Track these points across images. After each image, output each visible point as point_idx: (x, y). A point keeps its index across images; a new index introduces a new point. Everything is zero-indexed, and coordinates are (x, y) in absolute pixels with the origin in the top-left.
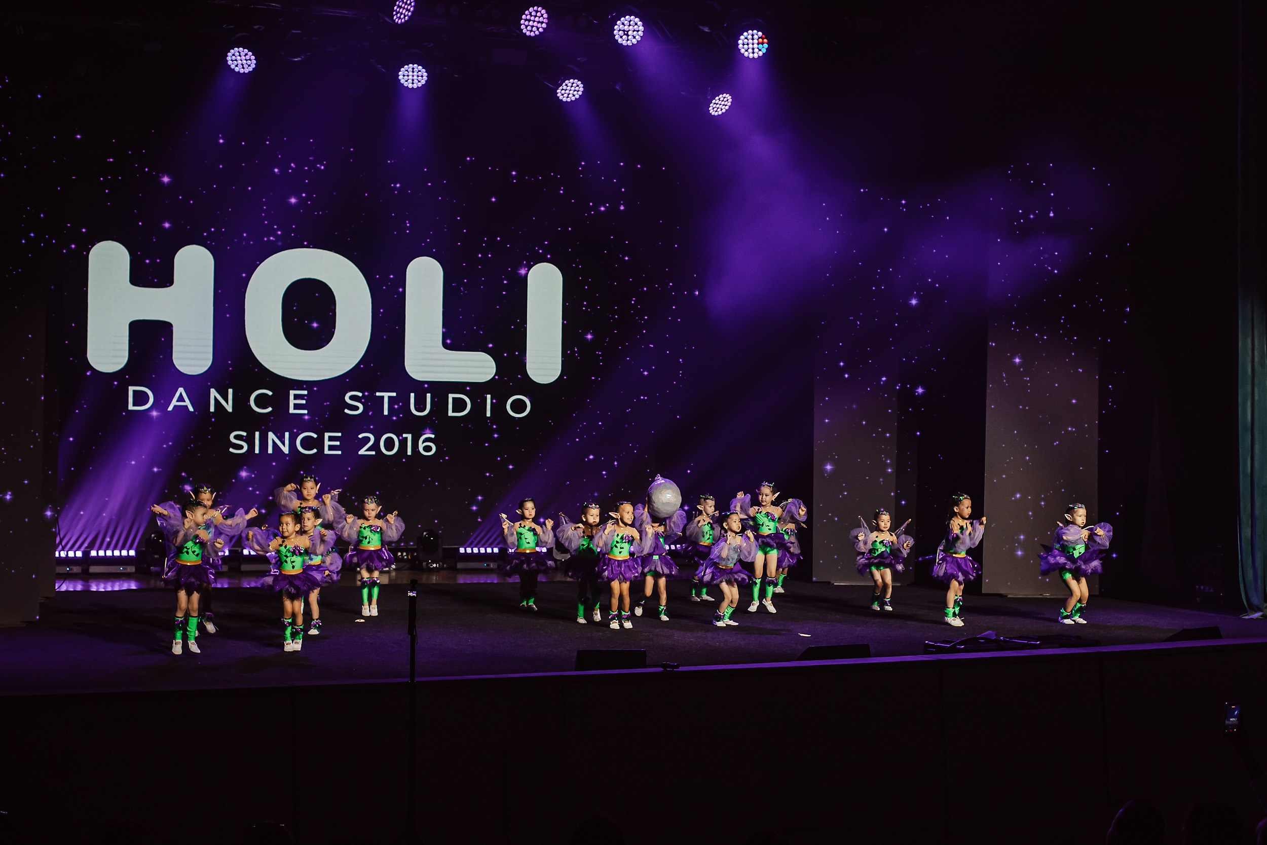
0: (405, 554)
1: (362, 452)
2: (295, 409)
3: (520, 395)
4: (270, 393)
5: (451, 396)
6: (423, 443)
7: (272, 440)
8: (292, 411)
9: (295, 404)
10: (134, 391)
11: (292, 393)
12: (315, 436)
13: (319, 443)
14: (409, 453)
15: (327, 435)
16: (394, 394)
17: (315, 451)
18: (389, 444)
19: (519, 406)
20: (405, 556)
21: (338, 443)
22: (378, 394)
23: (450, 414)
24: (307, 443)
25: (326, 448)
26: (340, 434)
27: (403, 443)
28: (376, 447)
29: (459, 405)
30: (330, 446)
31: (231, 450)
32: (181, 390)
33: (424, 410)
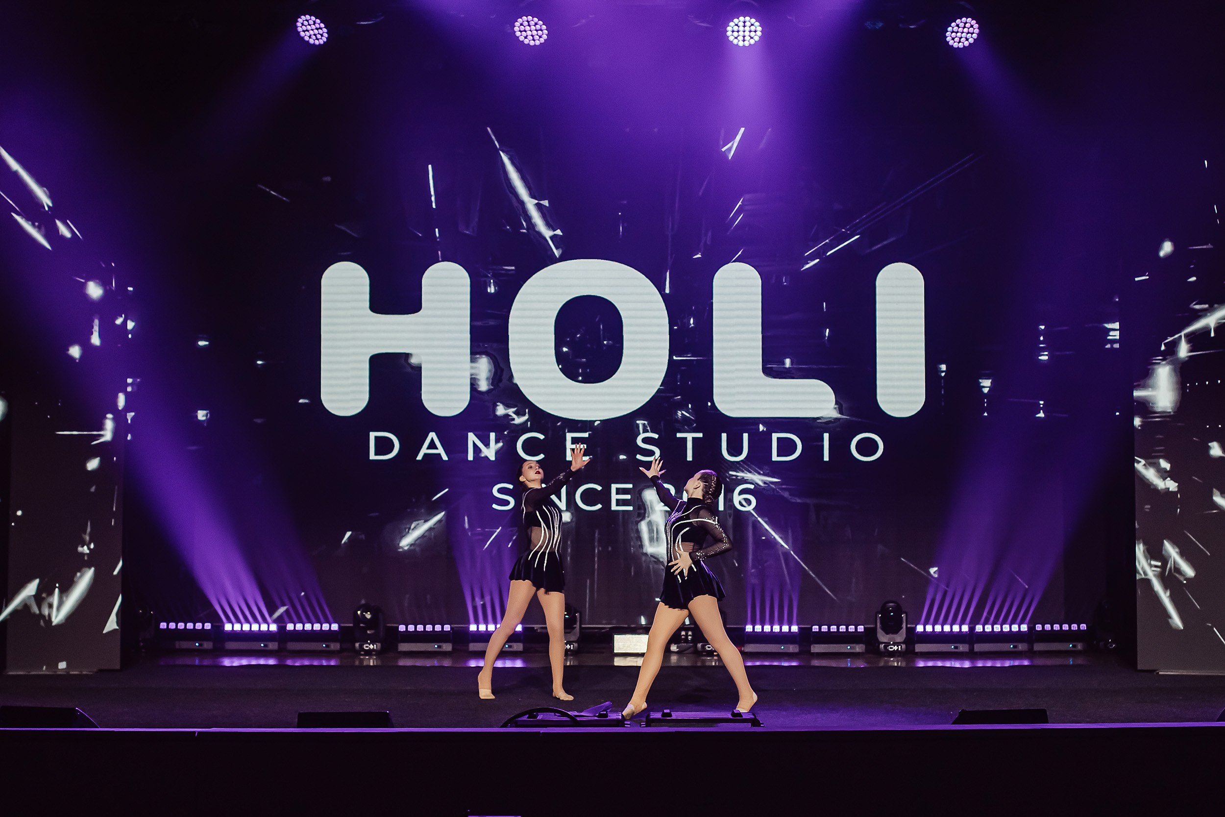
0: (690, 633)
3: (869, 432)
4: (542, 437)
5: (775, 436)
6: (739, 495)
10: (376, 438)
11: (569, 436)
12: (599, 488)
15: (614, 487)
16: (700, 435)
17: (599, 506)
20: (690, 635)
21: (628, 497)
22: (679, 435)
23: (775, 458)
24: (589, 498)
25: (614, 503)
26: (630, 486)
29: (786, 447)
30: (617, 500)
31: (494, 506)
32: (432, 435)
33: (739, 453)
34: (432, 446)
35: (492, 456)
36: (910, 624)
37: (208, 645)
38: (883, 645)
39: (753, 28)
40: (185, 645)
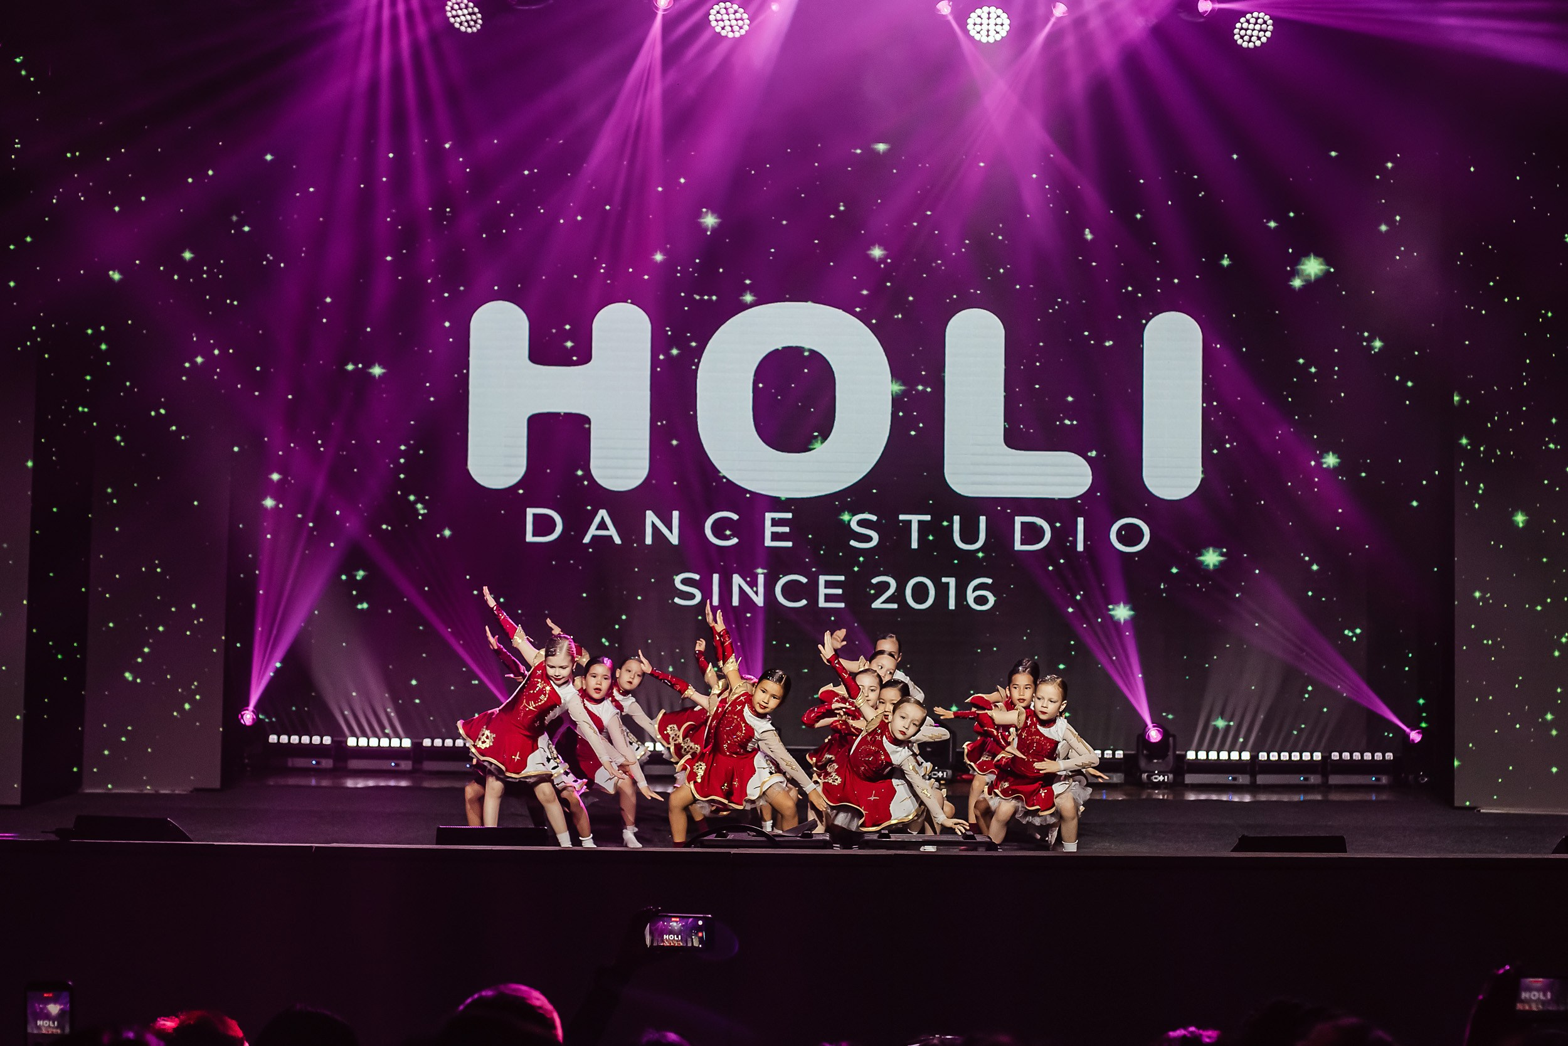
1: (877, 604)
2: (772, 540)
3: (1133, 517)
4: (735, 517)
5: (1019, 520)
6: (974, 591)
7: (738, 586)
8: (768, 542)
9: (773, 533)
10: (535, 516)
11: (769, 516)
12: (804, 580)
13: (810, 592)
14: (952, 605)
15: (822, 579)
16: (928, 518)
17: (804, 602)
18: (920, 593)
19: (1130, 535)
21: (840, 591)
22: (902, 517)
23: (1018, 546)
24: (791, 591)
25: (821, 599)
26: (842, 578)
27: (942, 590)
28: (899, 597)
29: (1032, 533)
30: (826, 595)
31: (676, 600)
32: (603, 513)
33: (975, 540)
34: (602, 526)
35: (674, 539)
36: (1178, 751)
37: (327, 763)
38: (1146, 774)
39: (999, 21)
40: (300, 762)
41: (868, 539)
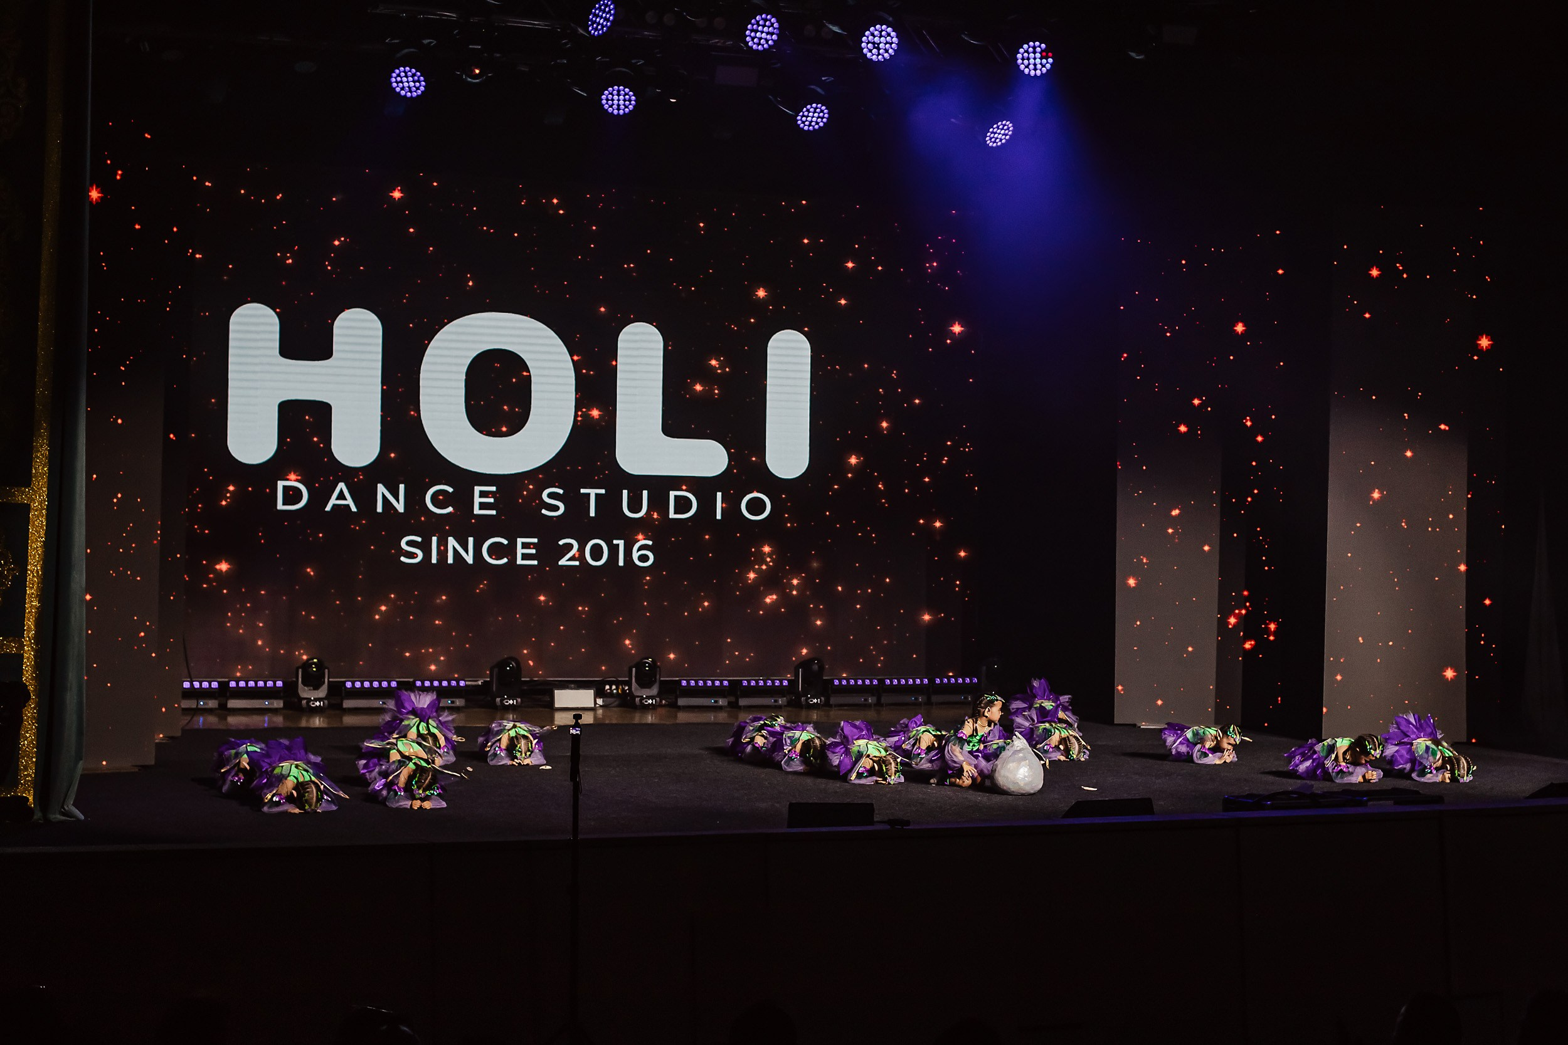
0: (614, 687)
1: (563, 562)
2: (480, 509)
3: (758, 492)
4: (450, 490)
5: (673, 494)
6: (638, 552)
7: (452, 547)
8: (477, 511)
9: (480, 503)
10: (285, 487)
11: (477, 489)
12: (505, 542)
13: (510, 551)
14: (621, 563)
15: (520, 541)
16: (603, 491)
17: (505, 560)
18: (597, 552)
19: (756, 506)
21: (533, 551)
22: (583, 491)
23: (672, 515)
24: (495, 550)
25: (519, 557)
26: (536, 540)
27: (614, 550)
28: (581, 557)
29: (683, 505)
30: (523, 554)
31: (403, 559)
32: (341, 486)
33: (639, 510)
34: (341, 496)
35: (400, 507)
38: (804, 698)
41: (556, 508)
